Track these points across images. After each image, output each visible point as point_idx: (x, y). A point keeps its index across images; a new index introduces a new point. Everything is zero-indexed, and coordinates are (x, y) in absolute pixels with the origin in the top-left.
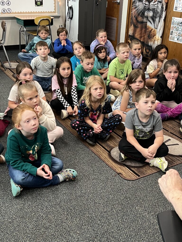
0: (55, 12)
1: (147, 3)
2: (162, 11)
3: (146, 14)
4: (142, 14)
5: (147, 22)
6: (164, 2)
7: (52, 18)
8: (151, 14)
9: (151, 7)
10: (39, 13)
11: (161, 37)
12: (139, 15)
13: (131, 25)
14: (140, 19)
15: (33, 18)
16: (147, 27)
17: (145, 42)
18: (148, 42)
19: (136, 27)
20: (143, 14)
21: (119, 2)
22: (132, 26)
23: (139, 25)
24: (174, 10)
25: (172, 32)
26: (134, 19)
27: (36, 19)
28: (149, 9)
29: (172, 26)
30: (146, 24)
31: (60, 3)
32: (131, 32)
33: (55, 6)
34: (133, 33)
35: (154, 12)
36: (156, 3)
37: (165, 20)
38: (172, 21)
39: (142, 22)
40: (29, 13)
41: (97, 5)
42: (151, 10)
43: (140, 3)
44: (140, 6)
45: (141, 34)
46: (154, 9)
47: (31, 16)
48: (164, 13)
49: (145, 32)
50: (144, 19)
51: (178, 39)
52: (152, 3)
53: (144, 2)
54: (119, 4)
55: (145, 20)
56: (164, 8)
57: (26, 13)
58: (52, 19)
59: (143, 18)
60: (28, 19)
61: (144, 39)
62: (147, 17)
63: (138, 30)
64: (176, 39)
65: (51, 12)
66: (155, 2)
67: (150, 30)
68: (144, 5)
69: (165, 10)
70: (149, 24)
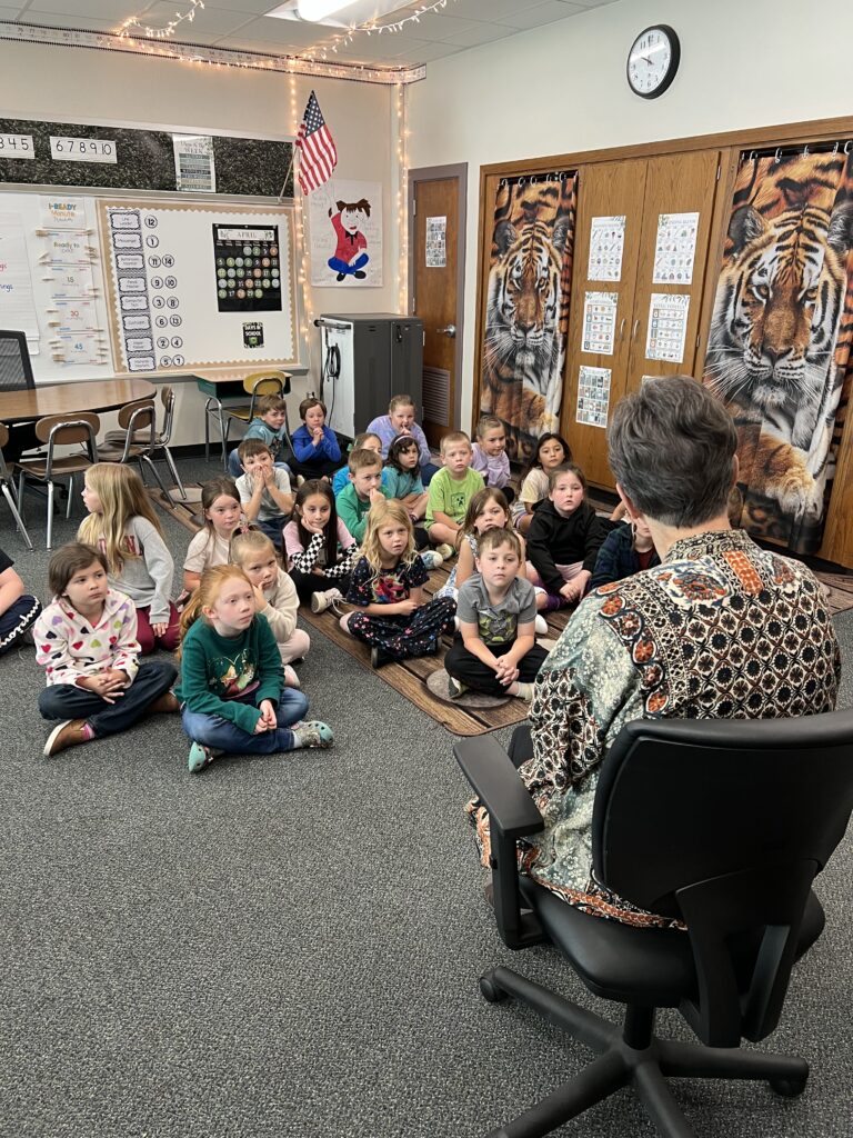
0: (294, 361)
1: (520, 334)
2: (555, 353)
3: (518, 360)
4: (510, 359)
5: (521, 380)
6: (558, 331)
7: (287, 375)
8: (530, 359)
9: (530, 343)
10: (254, 363)
11: (557, 415)
12: (502, 362)
13: (485, 388)
14: (505, 371)
15: (239, 378)
16: (524, 392)
17: (521, 429)
18: (528, 428)
19: (496, 392)
20: (513, 359)
21: (454, 333)
22: (488, 389)
23: (505, 387)
24: (583, 350)
25: (582, 401)
26: (492, 372)
27: (248, 378)
28: (525, 349)
29: (580, 386)
30: (521, 385)
31: (306, 339)
32: (485, 405)
33: (294, 347)
34: (491, 408)
35: (537, 355)
36: (542, 332)
37: (563, 374)
38: (581, 375)
39: (511, 380)
40: (229, 364)
41: (400, 341)
42: (529, 350)
43: (504, 334)
44: (505, 340)
45: (510, 408)
46: (538, 347)
47: (235, 373)
48: (560, 358)
49: (520, 404)
50: (516, 372)
51: (596, 418)
52: (531, 334)
53: (513, 332)
54: (454, 335)
55: (517, 374)
56: (560, 346)
57: (222, 364)
58: (288, 379)
59: (513, 370)
60: (226, 379)
61: (518, 420)
62: (522, 368)
63: (503, 398)
64: (592, 419)
65: (285, 361)
66: (538, 331)
67: (531, 397)
68: (514, 338)
69: (563, 349)
70: (526, 384)
